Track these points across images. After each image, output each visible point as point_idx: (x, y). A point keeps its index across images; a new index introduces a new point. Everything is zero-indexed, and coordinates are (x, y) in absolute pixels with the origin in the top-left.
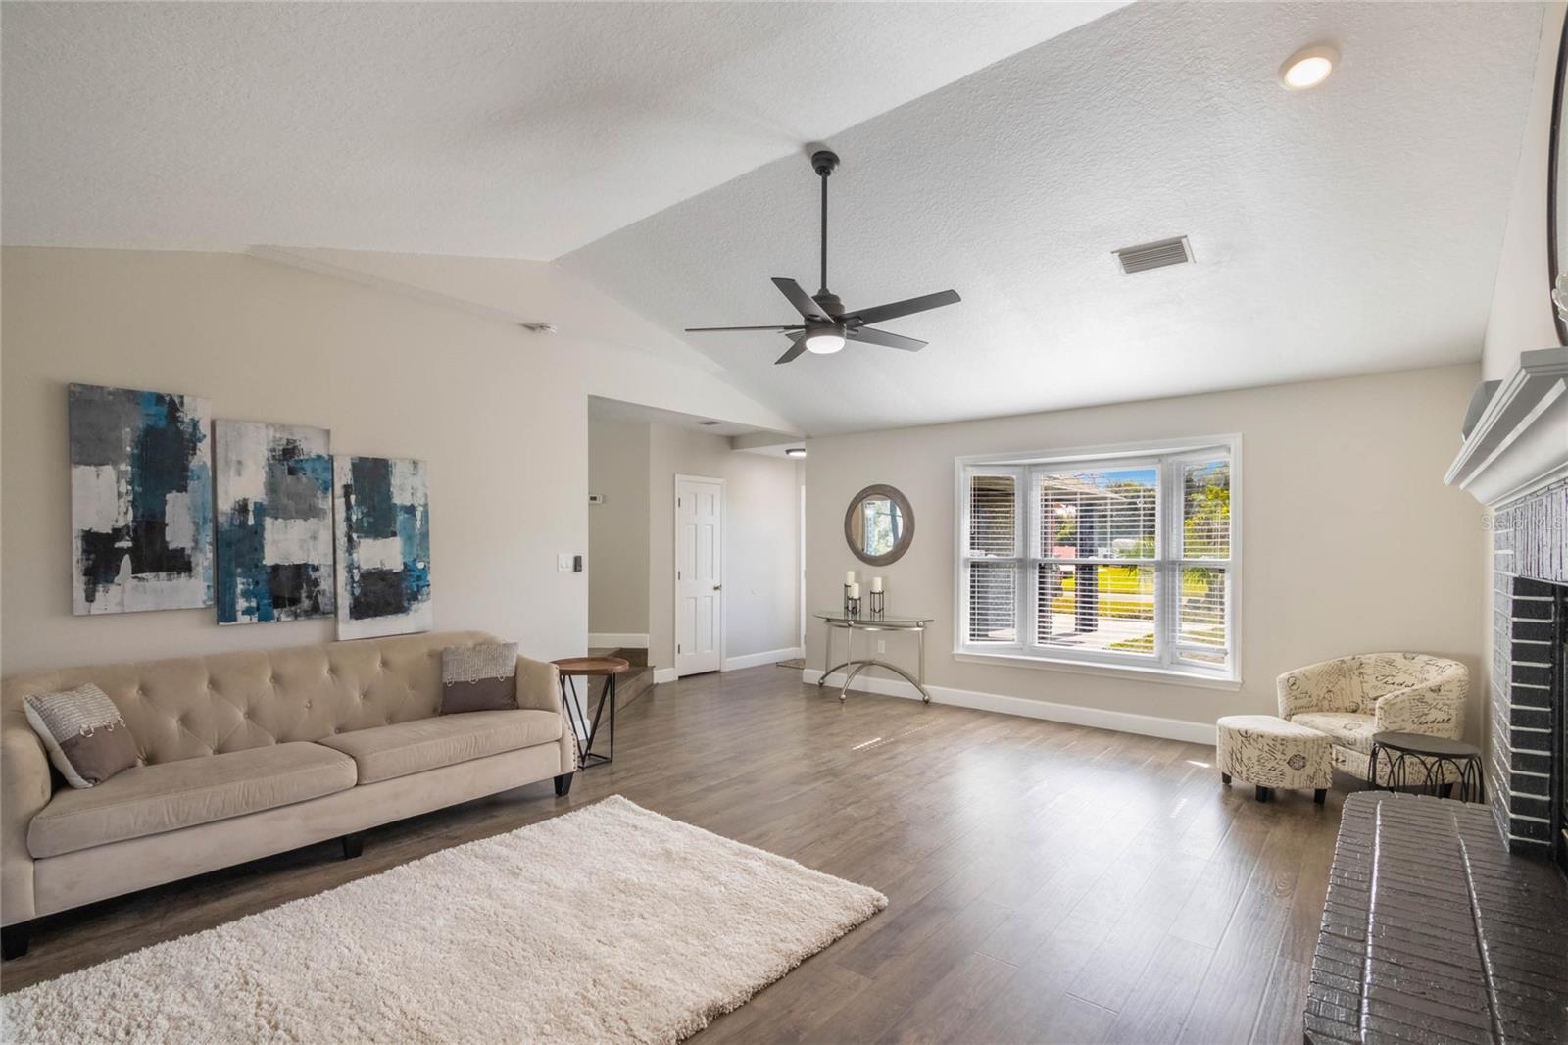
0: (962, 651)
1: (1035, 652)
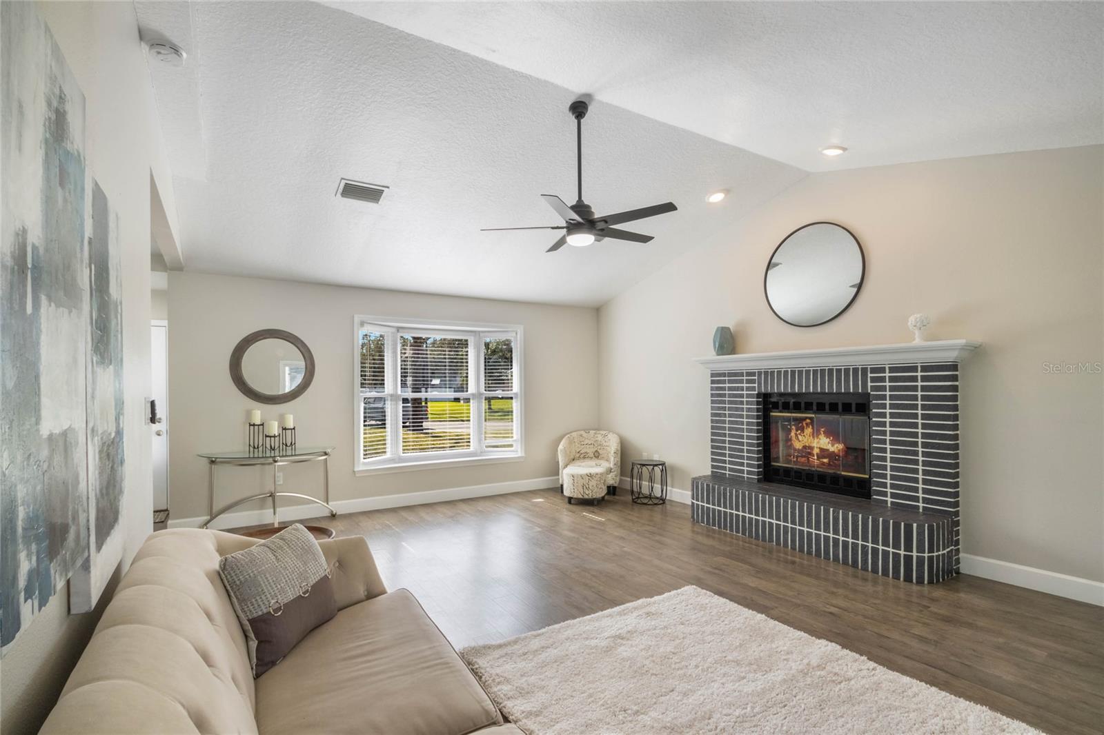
0: (361, 468)
1: (401, 460)
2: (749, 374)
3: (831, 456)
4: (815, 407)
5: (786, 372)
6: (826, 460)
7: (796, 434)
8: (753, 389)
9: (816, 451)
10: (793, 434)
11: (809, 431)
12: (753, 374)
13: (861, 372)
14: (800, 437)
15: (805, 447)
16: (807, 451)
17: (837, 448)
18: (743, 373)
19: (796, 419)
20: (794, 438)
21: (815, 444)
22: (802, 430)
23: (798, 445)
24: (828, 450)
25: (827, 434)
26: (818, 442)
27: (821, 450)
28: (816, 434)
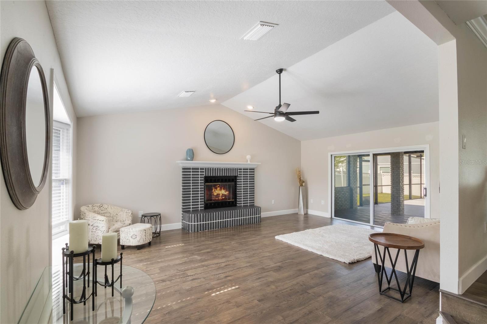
2: (201, 169)
3: (225, 195)
4: (220, 181)
5: (215, 169)
6: (224, 198)
7: (215, 190)
8: (203, 175)
9: (221, 195)
10: (213, 190)
11: (219, 189)
12: (203, 169)
13: (236, 170)
14: (216, 191)
15: (217, 194)
16: (218, 195)
17: (227, 193)
18: (199, 168)
19: (214, 185)
20: (214, 192)
21: (220, 193)
22: (216, 188)
23: (215, 194)
24: (224, 194)
25: (224, 189)
26: (221, 192)
27: (222, 194)
28: (221, 189)
